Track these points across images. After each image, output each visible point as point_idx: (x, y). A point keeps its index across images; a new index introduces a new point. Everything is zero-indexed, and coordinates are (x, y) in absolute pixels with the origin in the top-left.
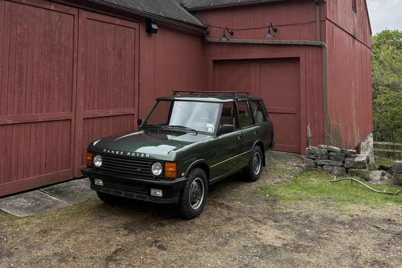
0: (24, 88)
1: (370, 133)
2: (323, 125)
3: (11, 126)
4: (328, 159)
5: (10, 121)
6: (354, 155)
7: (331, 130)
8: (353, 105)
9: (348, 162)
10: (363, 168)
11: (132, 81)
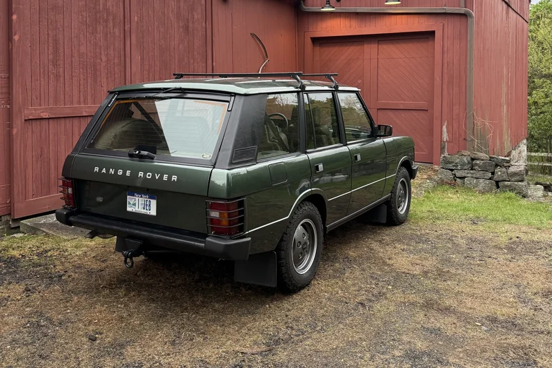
0: (61, 69)
1: (522, 140)
2: (465, 124)
3: (47, 121)
4: (472, 169)
5: (45, 114)
6: (508, 164)
7: (475, 132)
8: (504, 99)
9: (499, 173)
10: (520, 181)
11: (204, 65)
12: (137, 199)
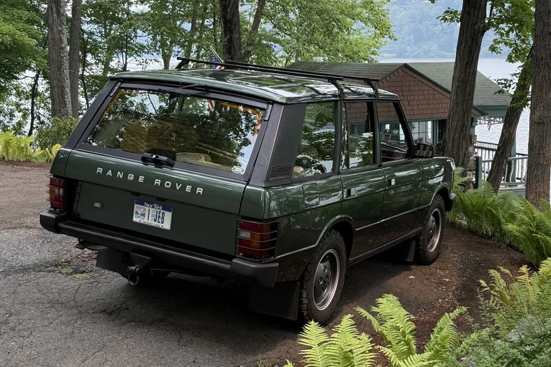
12: (147, 209)
